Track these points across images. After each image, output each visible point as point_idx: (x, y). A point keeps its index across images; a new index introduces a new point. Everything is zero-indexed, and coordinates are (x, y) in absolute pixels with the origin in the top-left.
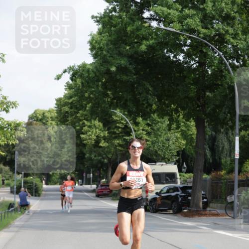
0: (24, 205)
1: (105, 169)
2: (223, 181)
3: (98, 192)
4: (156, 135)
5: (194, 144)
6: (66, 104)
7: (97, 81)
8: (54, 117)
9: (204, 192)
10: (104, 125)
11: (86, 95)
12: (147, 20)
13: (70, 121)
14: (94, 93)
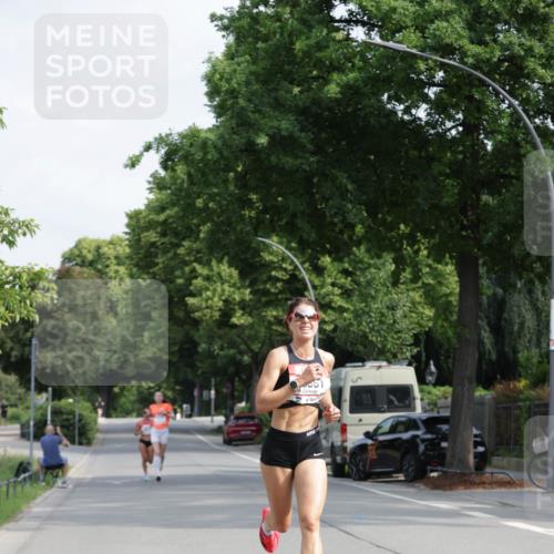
0: (54, 467)
1: (244, 377)
2: (521, 404)
3: (228, 433)
4: (365, 298)
5: (455, 317)
6: (150, 225)
7: (224, 171)
8: (122, 256)
9: (477, 428)
10: (242, 275)
11: (199, 203)
12: (342, 25)
13: (161, 266)
14: (218, 198)
